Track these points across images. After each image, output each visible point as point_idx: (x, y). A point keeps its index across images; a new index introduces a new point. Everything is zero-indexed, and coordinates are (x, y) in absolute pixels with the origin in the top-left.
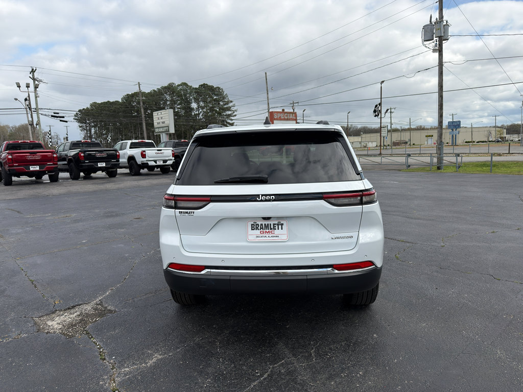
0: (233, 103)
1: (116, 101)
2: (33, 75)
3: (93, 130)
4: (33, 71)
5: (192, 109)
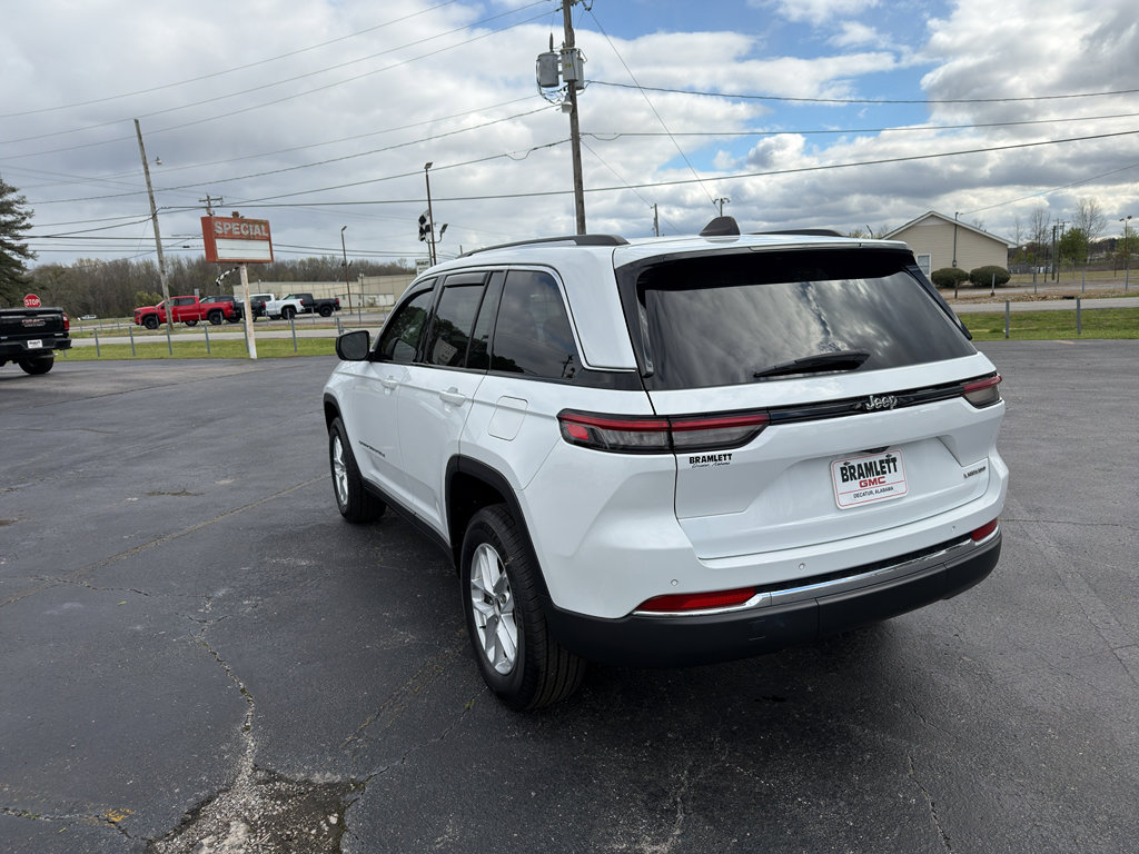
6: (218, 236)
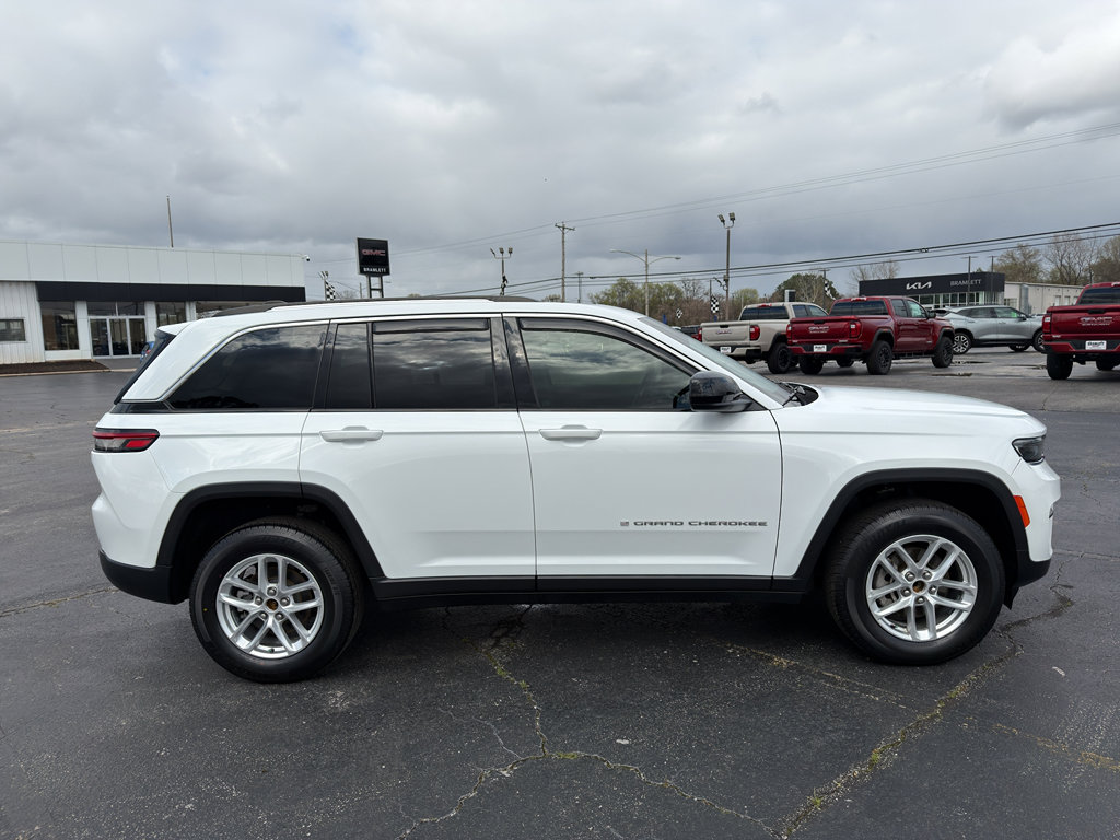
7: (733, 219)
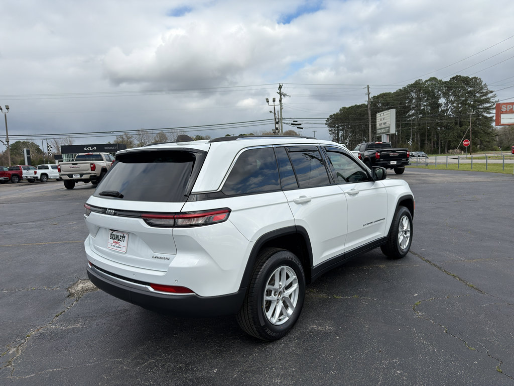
0: (494, 93)
1: (362, 105)
2: (280, 91)
3: (340, 133)
4: (280, 87)
5: (440, 105)
6: (503, 113)
7: (8, 108)
